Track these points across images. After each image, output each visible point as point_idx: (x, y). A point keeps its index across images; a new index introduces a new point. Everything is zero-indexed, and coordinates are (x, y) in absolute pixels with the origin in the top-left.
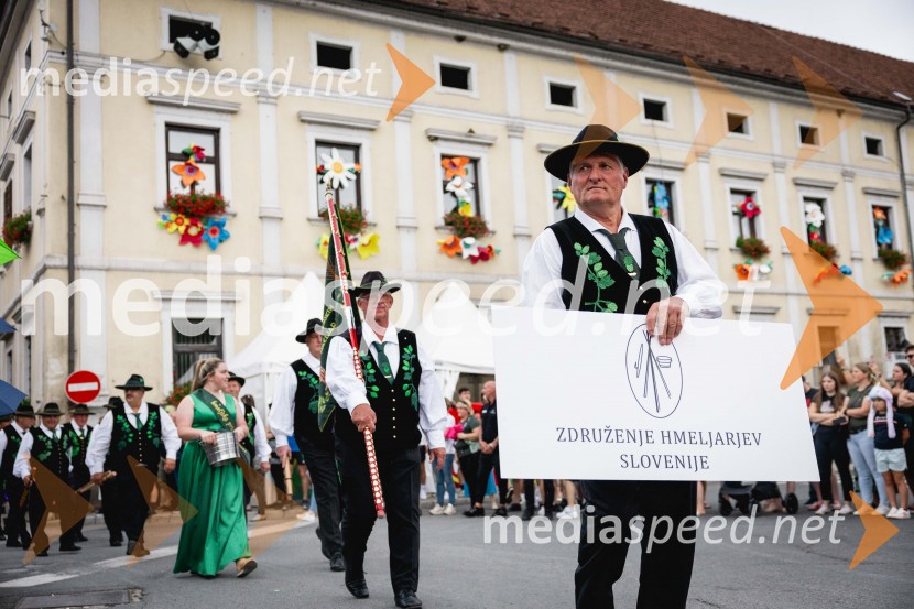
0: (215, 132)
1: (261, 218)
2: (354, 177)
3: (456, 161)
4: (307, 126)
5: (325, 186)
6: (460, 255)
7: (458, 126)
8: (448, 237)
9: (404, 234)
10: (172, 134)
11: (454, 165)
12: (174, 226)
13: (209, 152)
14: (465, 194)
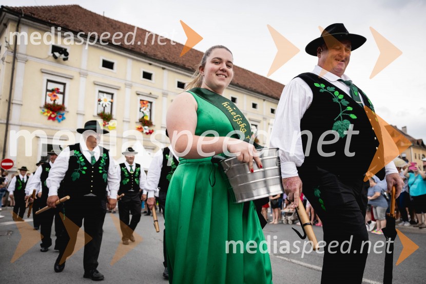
0: (64, 84)
1: (77, 114)
2: (110, 104)
3: (145, 102)
4: (96, 86)
5: (101, 105)
6: (143, 132)
7: (147, 92)
8: (139, 125)
9: (125, 123)
10: (49, 83)
11: (144, 103)
12: (46, 114)
13: (61, 90)
14: (147, 112)
